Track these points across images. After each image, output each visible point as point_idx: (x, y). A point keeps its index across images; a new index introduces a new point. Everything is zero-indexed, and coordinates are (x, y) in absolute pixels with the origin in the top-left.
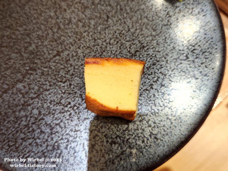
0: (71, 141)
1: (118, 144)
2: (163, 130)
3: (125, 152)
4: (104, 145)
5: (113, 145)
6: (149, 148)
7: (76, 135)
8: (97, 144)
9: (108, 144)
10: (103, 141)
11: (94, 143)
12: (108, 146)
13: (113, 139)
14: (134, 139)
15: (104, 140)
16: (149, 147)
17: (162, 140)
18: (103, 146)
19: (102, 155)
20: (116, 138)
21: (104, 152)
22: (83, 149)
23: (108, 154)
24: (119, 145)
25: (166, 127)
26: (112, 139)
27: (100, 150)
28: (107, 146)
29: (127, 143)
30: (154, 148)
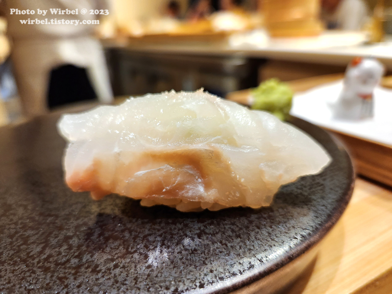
0: (30, 227)
1: (122, 241)
2: (230, 230)
3: (131, 256)
4: (91, 239)
5: (111, 241)
6: (191, 254)
7: (44, 221)
8: (78, 236)
9: (101, 238)
10: (94, 233)
11: (71, 234)
12: (100, 241)
13: (116, 232)
14: (160, 236)
15: (95, 231)
16: (191, 252)
17: (226, 245)
18: (89, 240)
19: (76, 254)
20: (123, 231)
21: (85, 251)
22: (43, 241)
23: (90, 254)
24: (123, 243)
25: (238, 226)
26: (113, 232)
27: (77, 245)
28: (98, 242)
29: (143, 241)
30: (203, 255)
